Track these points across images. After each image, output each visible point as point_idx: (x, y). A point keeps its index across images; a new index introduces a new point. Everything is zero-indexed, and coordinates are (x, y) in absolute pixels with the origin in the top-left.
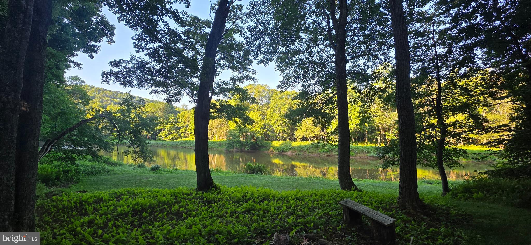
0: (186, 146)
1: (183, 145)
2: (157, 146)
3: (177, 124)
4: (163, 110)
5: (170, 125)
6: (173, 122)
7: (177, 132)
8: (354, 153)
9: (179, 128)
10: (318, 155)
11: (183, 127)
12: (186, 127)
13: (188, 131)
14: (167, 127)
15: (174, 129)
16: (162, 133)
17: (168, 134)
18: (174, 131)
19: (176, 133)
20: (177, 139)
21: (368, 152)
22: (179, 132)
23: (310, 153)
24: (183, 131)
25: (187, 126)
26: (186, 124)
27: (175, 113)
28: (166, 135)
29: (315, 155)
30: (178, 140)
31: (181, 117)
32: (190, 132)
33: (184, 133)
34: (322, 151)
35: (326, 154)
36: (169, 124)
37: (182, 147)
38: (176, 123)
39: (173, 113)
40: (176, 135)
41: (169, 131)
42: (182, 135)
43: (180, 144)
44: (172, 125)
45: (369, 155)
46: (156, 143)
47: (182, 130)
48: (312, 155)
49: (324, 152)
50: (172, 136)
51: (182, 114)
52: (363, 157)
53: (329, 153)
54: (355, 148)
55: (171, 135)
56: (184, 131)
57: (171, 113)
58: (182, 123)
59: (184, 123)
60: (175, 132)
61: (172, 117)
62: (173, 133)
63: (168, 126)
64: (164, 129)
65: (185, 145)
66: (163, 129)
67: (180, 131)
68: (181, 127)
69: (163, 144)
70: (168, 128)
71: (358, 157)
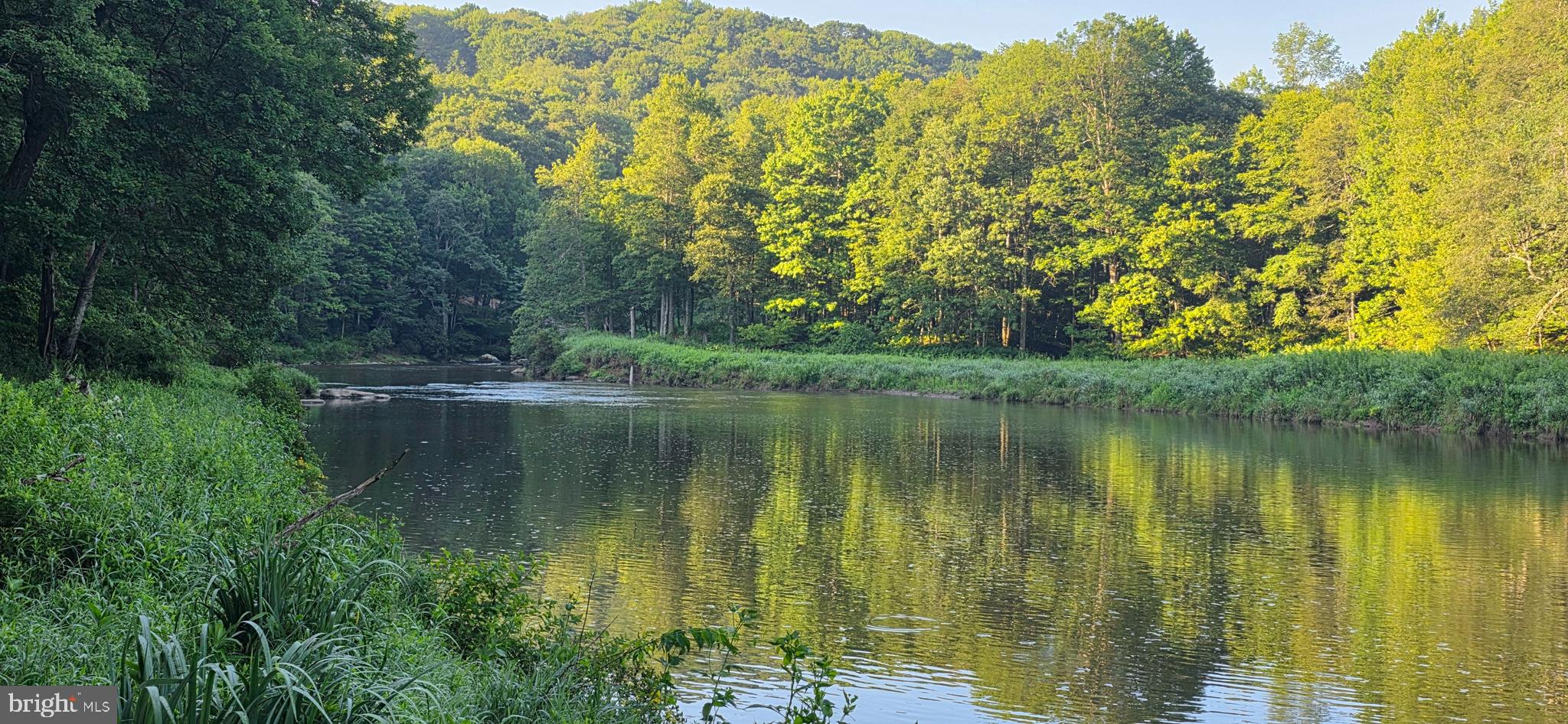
0: (1325, 406)
1: (1289, 398)
2: (1063, 402)
3: (1241, 210)
4: (1117, 88)
5: (1179, 227)
6: (1196, 197)
7: (1239, 285)
9: (1258, 252)
11: (1295, 234)
12: (1316, 239)
13: (1338, 270)
14: (1148, 242)
15: (1206, 264)
16: (1109, 299)
17: (1162, 301)
18: (1207, 282)
19: (1232, 298)
20: (1238, 348)
22: (1251, 284)
24: (1291, 276)
25: (1329, 229)
26: (1317, 207)
27: (1216, 115)
28: (1142, 311)
30: (1242, 362)
31: (1267, 147)
32: (1354, 287)
33: (1302, 294)
36: (1163, 211)
37: (1284, 418)
38: (1228, 204)
39: (1201, 119)
40: (1225, 310)
41: (1165, 274)
42: (1284, 311)
43: (1259, 388)
44: (1193, 224)
46: (1051, 378)
47: (1283, 269)
50: (1191, 321)
51: (1272, 118)
55: (1189, 313)
56: (1302, 281)
57: (1186, 114)
58: (1281, 198)
59: (1301, 196)
60: (1219, 290)
61: (1195, 147)
62: (1200, 301)
63: (1154, 237)
64: (1124, 262)
65: (1306, 399)
66: (1116, 257)
67: (1268, 274)
68: (1272, 238)
69: (1104, 388)
70: (1155, 251)
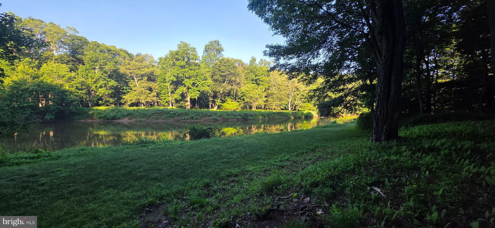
8: (200, 116)
10: (164, 121)
21: (211, 116)
23: (154, 119)
29: (160, 121)
34: (168, 116)
35: (173, 119)
45: (211, 118)
48: (156, 121)
49: (170, 117)
52: (206, 120)
53: (176, 118)
54: (200, 112)
71: (203, 120)
